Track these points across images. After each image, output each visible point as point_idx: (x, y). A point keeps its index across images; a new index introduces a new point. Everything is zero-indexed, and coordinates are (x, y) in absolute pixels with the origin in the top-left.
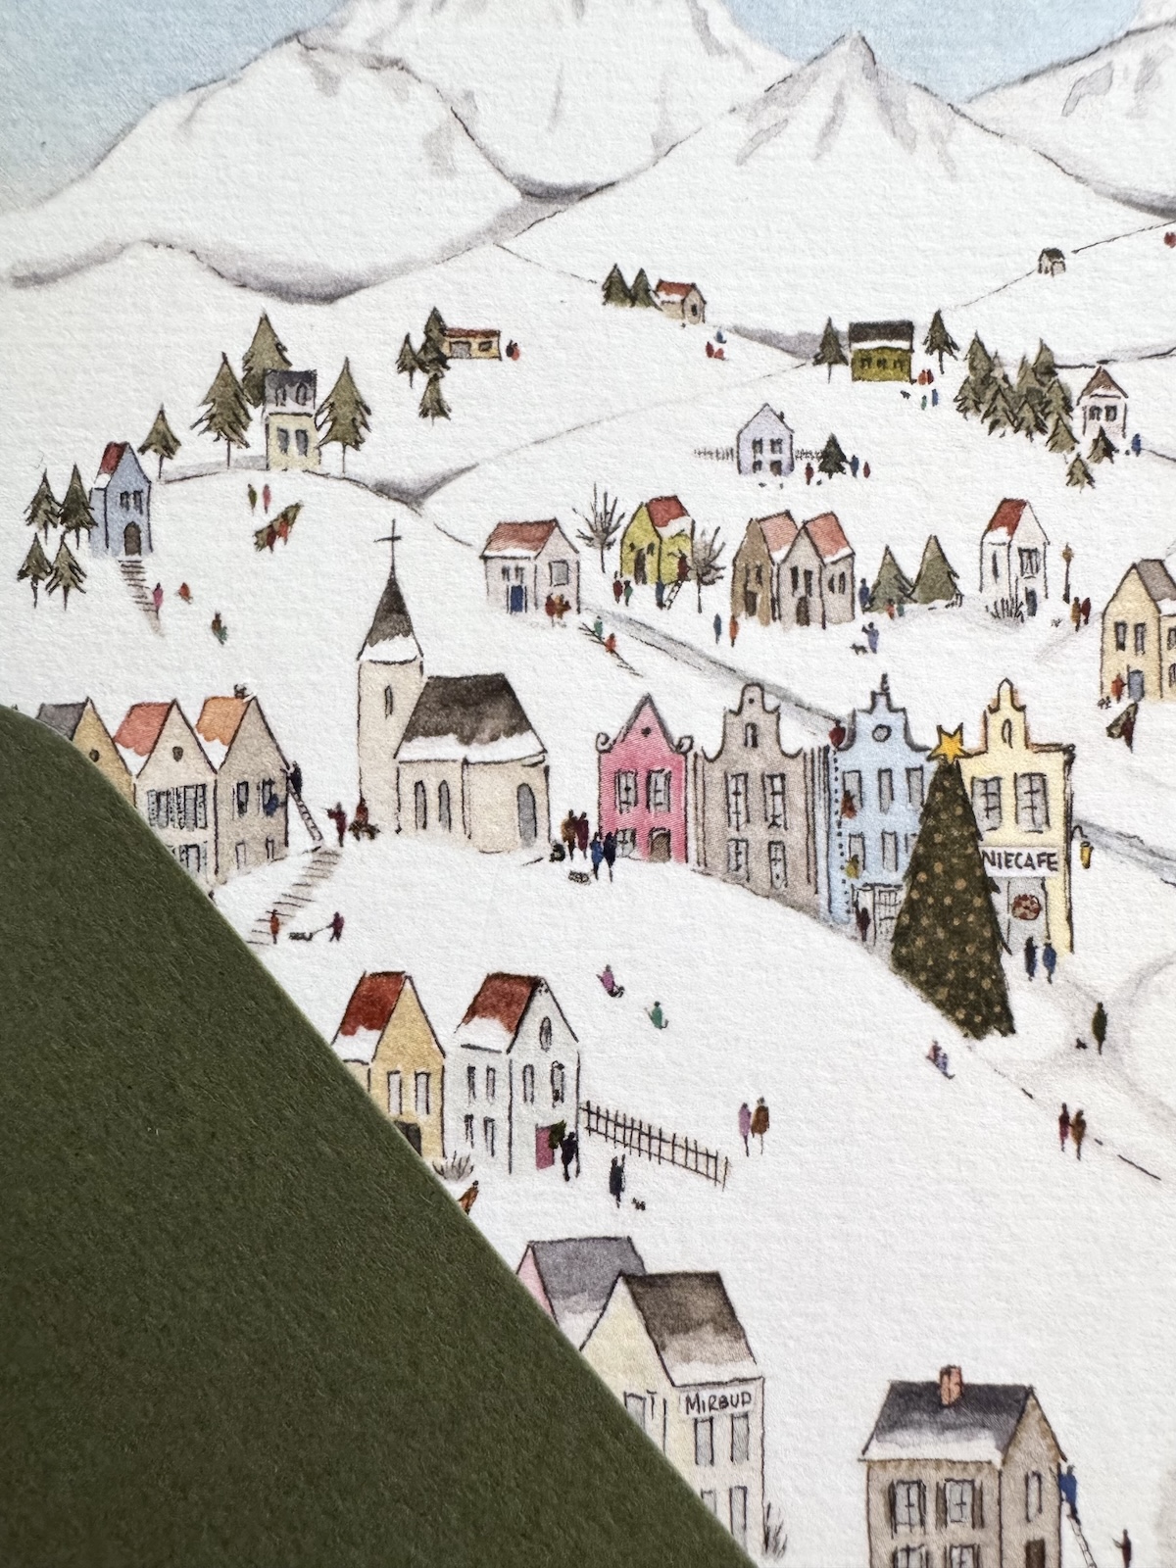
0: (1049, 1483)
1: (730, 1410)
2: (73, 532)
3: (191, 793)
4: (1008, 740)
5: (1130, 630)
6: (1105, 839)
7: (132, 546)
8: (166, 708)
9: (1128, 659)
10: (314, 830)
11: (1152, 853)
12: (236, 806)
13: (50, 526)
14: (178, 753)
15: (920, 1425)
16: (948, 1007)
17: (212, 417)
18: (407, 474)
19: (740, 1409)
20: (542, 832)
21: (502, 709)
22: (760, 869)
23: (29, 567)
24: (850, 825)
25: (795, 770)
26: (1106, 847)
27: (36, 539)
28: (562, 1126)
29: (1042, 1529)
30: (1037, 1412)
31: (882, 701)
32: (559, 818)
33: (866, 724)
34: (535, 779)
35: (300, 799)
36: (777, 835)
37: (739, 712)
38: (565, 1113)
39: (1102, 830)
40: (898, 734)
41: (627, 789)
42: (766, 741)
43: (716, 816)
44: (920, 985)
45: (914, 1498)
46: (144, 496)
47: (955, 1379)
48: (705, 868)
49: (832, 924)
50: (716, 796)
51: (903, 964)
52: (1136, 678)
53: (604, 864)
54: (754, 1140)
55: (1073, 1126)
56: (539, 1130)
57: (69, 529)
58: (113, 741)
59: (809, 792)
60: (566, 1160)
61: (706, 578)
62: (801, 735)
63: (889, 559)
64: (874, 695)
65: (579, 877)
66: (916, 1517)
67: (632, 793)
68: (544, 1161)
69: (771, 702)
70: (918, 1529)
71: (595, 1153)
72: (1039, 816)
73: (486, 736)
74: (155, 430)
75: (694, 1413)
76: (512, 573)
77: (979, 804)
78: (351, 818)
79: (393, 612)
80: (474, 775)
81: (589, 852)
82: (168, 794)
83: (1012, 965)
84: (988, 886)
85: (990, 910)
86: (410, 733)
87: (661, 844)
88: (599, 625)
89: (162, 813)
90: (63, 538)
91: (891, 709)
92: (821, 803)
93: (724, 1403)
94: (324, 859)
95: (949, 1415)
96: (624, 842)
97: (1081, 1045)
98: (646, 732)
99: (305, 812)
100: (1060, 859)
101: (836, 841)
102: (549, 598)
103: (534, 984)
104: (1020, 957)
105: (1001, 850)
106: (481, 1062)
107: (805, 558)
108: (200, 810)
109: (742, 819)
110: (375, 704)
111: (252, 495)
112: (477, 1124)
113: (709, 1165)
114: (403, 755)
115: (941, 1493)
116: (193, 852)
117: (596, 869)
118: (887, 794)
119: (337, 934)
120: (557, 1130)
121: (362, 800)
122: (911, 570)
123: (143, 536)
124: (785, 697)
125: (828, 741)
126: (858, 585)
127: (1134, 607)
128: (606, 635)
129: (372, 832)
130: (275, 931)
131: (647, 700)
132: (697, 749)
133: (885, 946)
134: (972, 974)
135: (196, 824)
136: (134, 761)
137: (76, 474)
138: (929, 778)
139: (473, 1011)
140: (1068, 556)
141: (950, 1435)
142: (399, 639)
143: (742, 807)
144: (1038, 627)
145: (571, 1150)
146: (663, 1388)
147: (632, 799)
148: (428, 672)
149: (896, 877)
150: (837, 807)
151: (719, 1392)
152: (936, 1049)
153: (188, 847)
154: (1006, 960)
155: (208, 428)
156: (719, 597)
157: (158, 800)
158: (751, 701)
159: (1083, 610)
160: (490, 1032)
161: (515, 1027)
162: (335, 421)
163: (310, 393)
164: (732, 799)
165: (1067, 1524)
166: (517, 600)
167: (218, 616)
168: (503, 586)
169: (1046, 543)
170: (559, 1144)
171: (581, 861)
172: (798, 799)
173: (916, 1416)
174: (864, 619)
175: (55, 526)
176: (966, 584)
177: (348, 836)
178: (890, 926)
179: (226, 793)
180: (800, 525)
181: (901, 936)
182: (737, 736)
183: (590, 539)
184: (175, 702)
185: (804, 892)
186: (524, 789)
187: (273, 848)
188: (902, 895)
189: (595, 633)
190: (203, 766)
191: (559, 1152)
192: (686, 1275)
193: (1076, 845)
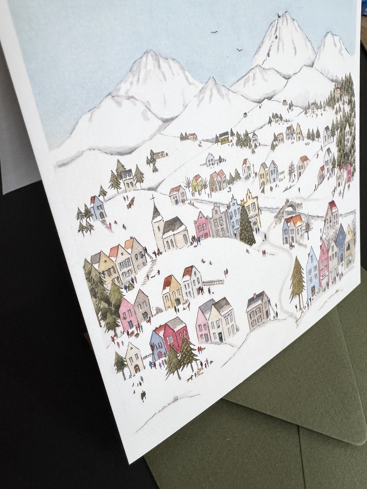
0: (267, 302)
1: (230, 315)
2: (88, 218)
3: (127, 260)
4: (249, 198)
5: (262, 175)
6: (263, 209)
7: (102, 217)
8: (118, 246)
9: (263, 180)
10: (151, 257)
11: (268, 208)
12: (136, 259)
13: (83, 219)
14: (122, 254)
15: (252, 304)
16: (247, 243)
17: (112, 185)
18: (153, 185)
19: (231, 314)
20: (189, 241)
21: (178, 223)
22: (221, 233)
23: (80, 229)
24: (232, 221)
25: (223, 215)
26: (263, 210)
27: (80, 222)
28: (200, 286)
29: (267, 309)
30: (265, 294)
31: (233, 199)
32: (191, 237)
33: (231, 203)
34: (185, 233)
35: (147, 253)
36: (222, 226)
37: (214, 209)
38: (200, 285)
39: (262, 208)
40: (236, 204)
41: (200, 228)
42: (219, 212)
43: (213, 227)
44: (244, 241)
45: (253, 314)
46: (102, 206)
47: (255, 295)
48: (213, 236)
49: (231, 237)
50: (213, 224)
51: (241, 239)
52: (264, 182)
53: (199, 242)
54: (226, 275)
55: (264, 253)
56: (197, 289)
57: (87, 218)
58: (109, 257)
59: (226, 218)
60: (202, 292)
61: (206, 187)
62: (223, 209)
63: (231, 175)
64: (232, 198)
65: (195, 246)
66: (253, 316)
67: (201, 229)
68: (199, 294)
69: (218, 205)
70: (254, 317)
71: (206, 289)
72: (255, 209)
73: (176, 229)
74: (101, 191)
75: (225, 318)
76: (175, 197)
77: (247, 210)
78: (157, 253)
79: (156, 212)
80: (176, 236)
81: (196, 241)
82: (122, 262)
83: (254, 233)
84: (250, 222)
85: (251, 226)
86: (164, 233)
87: (206, 235)
88: (191, 202)
89: (122, 266)
90: (86, 220)
91: (234, 200)
92: (227, 219)
93: (229, 315)
94: (153, 261)
95: (255, 300)
96: (201, 237)
97: (264, 241)
98: (201, 218)
99: (149, 255)
100: (258, 214)
101: (230, 224)
102: (182, 200)
103: (192, 267)
104: (255, 231)
105: (251, 216)
106: (186, 283)
107: (219, 179)
108: (129, 263)
109: (217, 226)
110: (157, 230)
111: (125, 199)
112: (188, 293)
113: (221, 282)
114: (163, 238)
115: (256, 311)
116: (130, 271)
117: (198, 244)
118: (236, 214)
119: (159, 274)
120: (200, 288)
121: (158, 248)
122: (234, 176)
123: (104, 214)
124: (220, 204)
125: (227, 209)
126: (227, 181)
127: (262, 172)
128: (192, 203)
129: (161, 253)
130: (148, 278)
131: (200, 212)
132: (209, 217)
133: (239, 238)
134: (250, 237)
135: (129, 266)
136: (113, 259)
137: (86, 206)
138: (241, 209)
139: (183, 276)
140: (253, 166)
141: (256, 303)
142: (158, 217)
143: (217, 225)
144: (251, 179)
145: (202, 290)
146: (221, 317)
147: (201, 230)
148: (164, 221)
149: (239, 226)
150: (229, 219)
151: (228, 314)
152: (247, 250)
153: (129, 271)
154: (253, 232)
155: (112, 187)
156: (208, 190)
157: (120, 264)
158: (215, 206)
159: (256, 174)
160: (187, 278)
161: (190, 275)
162: (137, 178)
163: (131, 174)
164: (215, 223)
165: (270, 306)
166: (177, 202)
167: (123, 225)
168: (174, 200)
169: (251, 164)
170: (200, 290)
171: (195, 244)
172: (224, 220)
173: (252, 303)
174: (228, 186)
175: (84, 218)
176: (241, 176)
177: (157, 256)
178: (239, 234)
179: (133, 258)
180: (217, 173)
181: (240, 235)
182: (214, 213)
183: (186, 187)
184: (119, 245)
185: (227, 234)
186: (184, 235)
187: (144, 264)
188: (240, 229)
189: (190, 203)
190: (128, 254)
191: (201, 291)
192: (221, 300)
193: (260, 211)
